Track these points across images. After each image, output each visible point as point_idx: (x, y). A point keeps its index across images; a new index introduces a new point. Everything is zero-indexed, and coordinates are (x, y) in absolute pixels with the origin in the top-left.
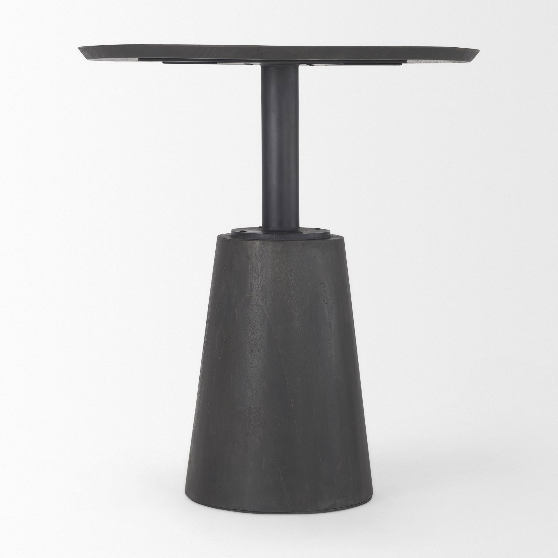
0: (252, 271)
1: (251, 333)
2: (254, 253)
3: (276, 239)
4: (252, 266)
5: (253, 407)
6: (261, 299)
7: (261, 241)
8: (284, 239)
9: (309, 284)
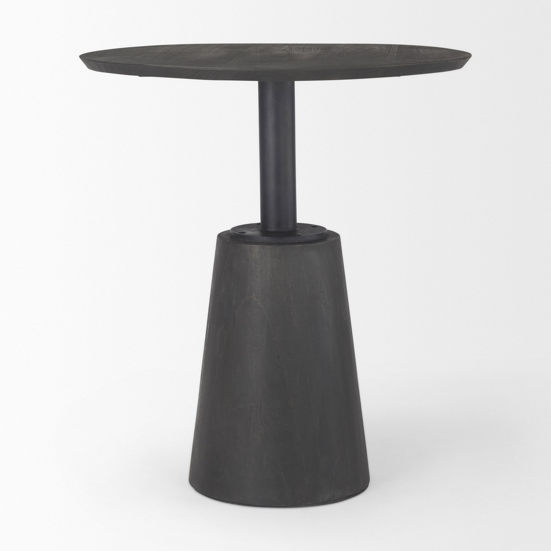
0: (251, 275)
1: (251, 334)
2: (253, 256)
3: (275, 242)
4: (252, 270)
5: (254, 405)
6: (260, 302)
7: (260, 245)
8: (282, 242)
9: (307, 286)
